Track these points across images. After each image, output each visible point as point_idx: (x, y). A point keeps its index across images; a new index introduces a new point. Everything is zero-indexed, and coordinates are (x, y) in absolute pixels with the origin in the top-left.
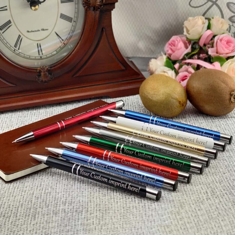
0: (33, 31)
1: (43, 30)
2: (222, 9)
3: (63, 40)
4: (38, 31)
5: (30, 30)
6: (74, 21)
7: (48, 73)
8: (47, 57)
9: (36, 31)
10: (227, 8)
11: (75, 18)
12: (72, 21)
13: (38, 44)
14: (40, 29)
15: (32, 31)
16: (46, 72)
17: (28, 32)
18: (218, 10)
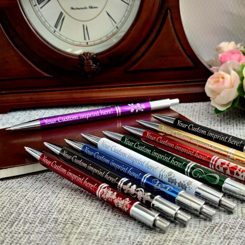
0: (79, 9)
1: (91, 7)
3: (116, 23)
4: (85, 8)
5: (75, 7)
7: (92, 61)
8: (94, 43)
9: (82, 9)
13: (84, 26)
14: (87, 6)
15: (77, 9)
16: (90, 60)
17: (72, 8)
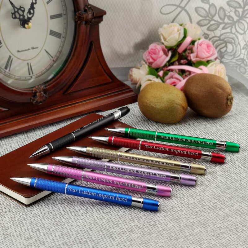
0: (24, 51)
1: (33, 48)
2: (191, 14)
3: (52, 57)
5: (20, 50)
6: (63, 37)
7: (43, 93)
9: (26, 50)
10: (195, 12)
11: (64, 34)
12: (60, 37)
13: (28, 64)
14: (30, 48)
15: (22, 51)
16: (42, 91)
18: (187, 15)
